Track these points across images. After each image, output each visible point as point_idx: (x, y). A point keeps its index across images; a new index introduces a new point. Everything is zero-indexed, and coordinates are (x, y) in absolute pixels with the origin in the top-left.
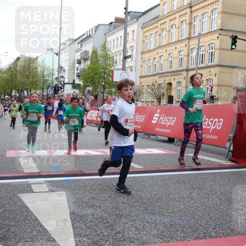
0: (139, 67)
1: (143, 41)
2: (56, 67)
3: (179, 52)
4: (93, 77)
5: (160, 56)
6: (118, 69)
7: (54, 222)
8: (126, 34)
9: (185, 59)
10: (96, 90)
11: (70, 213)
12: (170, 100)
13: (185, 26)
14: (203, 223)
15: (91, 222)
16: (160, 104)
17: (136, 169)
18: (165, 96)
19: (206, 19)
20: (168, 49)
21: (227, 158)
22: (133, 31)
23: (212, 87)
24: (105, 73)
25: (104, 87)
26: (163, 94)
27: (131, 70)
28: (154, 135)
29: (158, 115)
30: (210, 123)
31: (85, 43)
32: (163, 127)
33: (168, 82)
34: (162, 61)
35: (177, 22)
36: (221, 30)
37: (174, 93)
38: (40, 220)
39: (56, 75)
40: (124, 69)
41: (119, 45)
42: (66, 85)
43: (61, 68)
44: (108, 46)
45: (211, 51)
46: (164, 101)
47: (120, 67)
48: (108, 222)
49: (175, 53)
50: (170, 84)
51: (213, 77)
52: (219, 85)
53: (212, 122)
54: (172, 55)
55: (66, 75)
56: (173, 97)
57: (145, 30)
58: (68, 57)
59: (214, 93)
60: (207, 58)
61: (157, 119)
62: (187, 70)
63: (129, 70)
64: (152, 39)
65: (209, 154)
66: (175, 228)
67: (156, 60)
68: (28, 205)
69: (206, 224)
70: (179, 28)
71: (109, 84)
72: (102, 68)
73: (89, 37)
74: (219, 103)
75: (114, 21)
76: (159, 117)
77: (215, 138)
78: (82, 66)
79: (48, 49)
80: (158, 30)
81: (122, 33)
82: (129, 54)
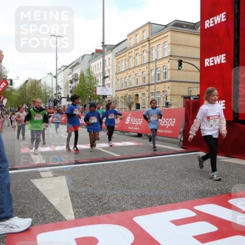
0: (114, 84)
1: (117, 66)
2: (54, 86)
3: (143, 72)
4: (82, 92)
5: (129, 76)
6: (100, 86)
7: (58, 199)
8: (104, 61)
9: (147, 77)
10: (84, 102)
11: (69, 191)
12: (138, 106)
13: (145, 54)
14: (164, 193)
15: (85, 197)
16: (131, 110)
17: (116, 157)
18: (134, 104)
19: (160, 49)
20: (134, 70)
21: (179, 146)
22: (109, 59)
23: (167, 96)
24: (90, 89)
25: (90, 99)
26: (133, 103)
27: (109, 86)
28: (127, 132)
29: (130, 118)
30: (166, 122)
31: (75, 68)
32: (134, 126)
33: (135, 94)
34: (131, 79)
35: (139, 51)
36: (171, 56)
37: (140, 102)
38: (47, 198)
39: (55, 92)
40: (104, 85)
41: (99, 69)
42: (63, 99)
43: (58, 87)
44: (92, 69)
45: (164, 71)
46: (134, 108)
47: (101, 84)
48: (97, 196)
49: (140, 73)
50: (137, 95)
51: (167, 89)
52: (171, 95)
53: (168, 121)
54: (137, 74)
55: (62, 92)
56: (139, 104)
57: (117, 57)
58: (63, 79)
59: (168, 101)
60: (162, 76)
61: (129, 120)
62: (149, 85)
63: (107, 86)
64: (123, 64)
65: (167, 144)
66: (145, 197)
67: (127, 78)
68: (38, 187)
69: (167, 194)
70: (141, 55)
71: (93, 97)
72: (88, 86)
73: (78, 64)
74: (172, 108)
75: (95, 51)
76: (130, 119)
77: (171, 132)
78: (74, 85)
79: (48, 74)
80: (127, 57)
81: (101, 60)
82: (107, 75)
